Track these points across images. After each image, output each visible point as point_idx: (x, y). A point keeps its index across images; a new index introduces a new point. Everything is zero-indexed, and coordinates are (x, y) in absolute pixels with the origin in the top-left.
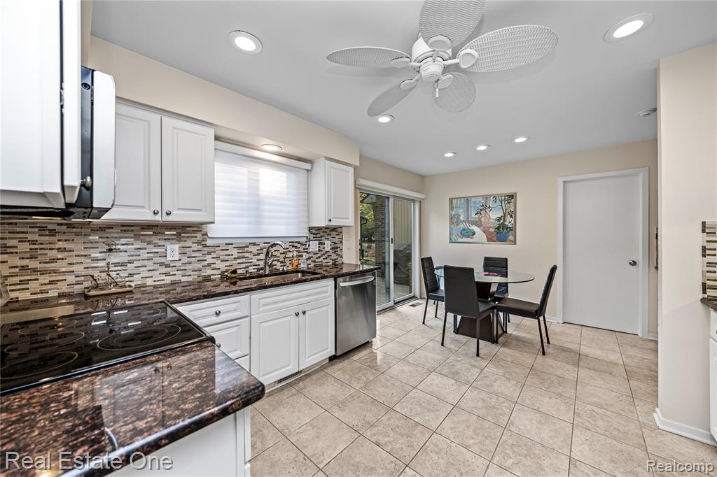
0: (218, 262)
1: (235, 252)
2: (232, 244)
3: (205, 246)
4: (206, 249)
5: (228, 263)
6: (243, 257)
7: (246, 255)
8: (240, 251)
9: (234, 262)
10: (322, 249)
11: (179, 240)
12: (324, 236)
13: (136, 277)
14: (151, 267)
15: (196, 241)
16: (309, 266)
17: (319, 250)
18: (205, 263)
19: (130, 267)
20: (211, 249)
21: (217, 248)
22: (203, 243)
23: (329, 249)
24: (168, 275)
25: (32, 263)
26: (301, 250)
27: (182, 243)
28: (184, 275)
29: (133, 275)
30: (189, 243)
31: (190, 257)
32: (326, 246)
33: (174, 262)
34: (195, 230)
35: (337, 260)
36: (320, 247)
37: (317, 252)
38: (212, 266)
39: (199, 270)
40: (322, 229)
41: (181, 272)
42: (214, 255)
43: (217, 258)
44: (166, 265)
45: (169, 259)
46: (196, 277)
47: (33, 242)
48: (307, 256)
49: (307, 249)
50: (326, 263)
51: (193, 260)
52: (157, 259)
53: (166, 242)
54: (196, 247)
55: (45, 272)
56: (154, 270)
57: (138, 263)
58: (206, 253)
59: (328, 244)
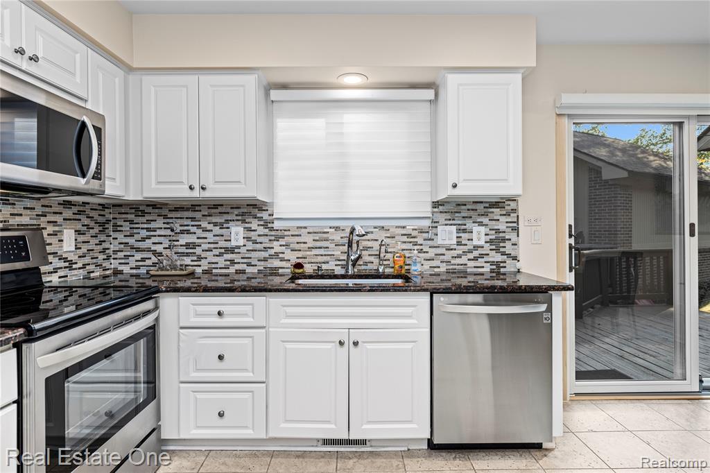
0: (288, 252)
1: (309, 240)
2: (306, 228)
3: (272, 229)
4: (273, 233)
5: (300, 254)
6: (321, 247)
7: (326, 244)
8: (317, 238)
9: (308, 253)
10: (467, 242)
11: (244, 221)
12: (471, 217)
13: (203, 262)
14: (217, 252)
15: (262, 223)
16: (436, 270)
17: (459, 243)
18: (272, 252)
19: (198, 251)
20: (279, 233)
21: (286, 233)
22: (270, 225)
23: (482, 243)
24: (233, 262)
25: (131, 241)
26: (420, 241)
27: (247, 225)
28: (249, 265)
29: (200, 258)
30: (254, 225)
31: (255, 242)
32: (474, 236)
33: (239, 247)
34: (261, 210)
35: (504, 265)
36: (461, 237)
37: (455, 247)
38: (281, 255)
39: (265, 260)
40: (465, 205)
41: (245, 260)
42: (282, 242)
43: (287, 245)
44: (231, 250)
45: (233, 243)
46: (262, 268)
47: (131, 222)
48: (432, 253)
49: (433, 240)
50: (475, 267)
51: (258, 246)
52: (222, 244)
53: (231, 223)
54: (261, 230)
55: (138, 250)
56: (221, 255)
57: (205, 246)
58: (273, 238)
59: (479, 233)
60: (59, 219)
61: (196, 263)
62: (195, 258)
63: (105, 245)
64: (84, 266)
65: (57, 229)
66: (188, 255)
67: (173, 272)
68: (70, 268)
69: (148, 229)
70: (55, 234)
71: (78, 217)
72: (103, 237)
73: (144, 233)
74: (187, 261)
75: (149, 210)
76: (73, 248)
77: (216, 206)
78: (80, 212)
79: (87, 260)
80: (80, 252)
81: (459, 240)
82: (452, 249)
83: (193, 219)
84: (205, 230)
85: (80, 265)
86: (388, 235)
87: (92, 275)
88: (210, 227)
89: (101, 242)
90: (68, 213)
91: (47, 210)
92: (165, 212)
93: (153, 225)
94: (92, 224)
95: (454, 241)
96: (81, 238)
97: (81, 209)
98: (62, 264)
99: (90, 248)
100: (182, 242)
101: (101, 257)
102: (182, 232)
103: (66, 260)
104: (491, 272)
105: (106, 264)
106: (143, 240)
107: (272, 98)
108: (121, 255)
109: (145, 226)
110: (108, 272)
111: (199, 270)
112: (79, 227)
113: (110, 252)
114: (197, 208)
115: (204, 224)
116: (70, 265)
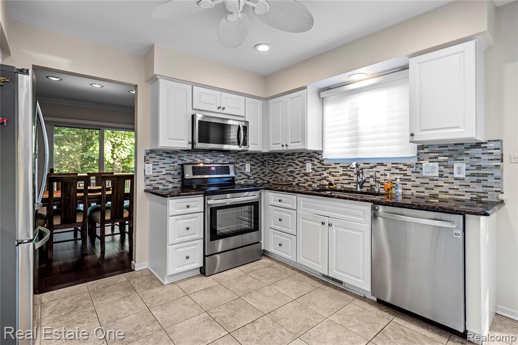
0: (330, 177)
1: (341, 170)
2: (339, 164)
3: (323, 164)
4: (324, 166)
5: (336, 178)
6: (346, 175)
7: (349, 173)
8: (345, 169)
9: (340, 178)
10: (448, 175)
11: (311, 160)
12: (452, 156)
13: (296, 180)
14: (301, 175)
15: (319, 161)
16: (421, 194)
17: (441, 176)
18: (323, 176)
19: (294, 174)
20: (326, 166)
21: (330, 166)
22: (322, 162)
23: (462, 176)
24: (307, 181)
25: (273, 169)
26: (409, 173)
27: (313, 162)
28: (313, 182)
29: (295, 178)
30: (315, 163)
31: (316, 171)
32: (455, 170)
33: (309, 173)
34: (318, 154)
35: (486, 195)
36: (442, 171)
37: (438, 178)
38: (327, 178)
39: (320, 180)
40: (447, 147)
41: (312, 180)
42: (328, 171)
43: (330, 173)
44: (306, 175)
45: (307, 171)
46: (318, 184)
47: (273, 161)
48: (418, 182)
49: (419, 172)
50: (455, 195)
51: (318, 173)
52: (303, 171)
53: (306, 161)
54: (319, 165)
55: (275, 173)
56: (302, 177)
57: (297, 172)
58: (324, 169)
59: (459, 168)
60: (244, 160)
61: (293, 180)
62: (293, 178)
63: (263, 171)
64: (254, 178)
65: (243, 164)
66: (290, 176)
67: (282, 183)
68: (249, 179)
69: (278, 164)
70: (243, 165)
71: (252, 159)
72: (263, 167)
73: (277, 166)
74: (290, 179)
75: (278, 156)
76: (249, 171)
77: (301, 153)
78: (253, 157)
79: (256, 176)
80: (253, 173)
81: (441, 173)
82: (434, 180)
83: (293, 159)
84: (297, 165)
85: (252, 178)
86: (386, 169)
87: (258, 182)
88: (299, 163)
89: (262, 169)
90: (248, 158)
91: (239, 157)
92: (283, 156)
93: (279, 163)
94: (258, 162)
95: (437, 174)
96: (253, 167)
97: (253, 156)
98: (245, 177)
99: (257, 171)
100: (289, 170)
101: (262, 175)
102: (289, 165)
103: (247, 175)
104: (471, 200)
105: (264, 178)
106: (276, 169)
107: (321, 97)
108: (270, 175)
109: (277, 163)
110: (265, 182)
111: (294, 183)
112: (252, 163)
113: (266, 173)
114: (294, 154)
115: (297, 162)
116: (249, 177)
